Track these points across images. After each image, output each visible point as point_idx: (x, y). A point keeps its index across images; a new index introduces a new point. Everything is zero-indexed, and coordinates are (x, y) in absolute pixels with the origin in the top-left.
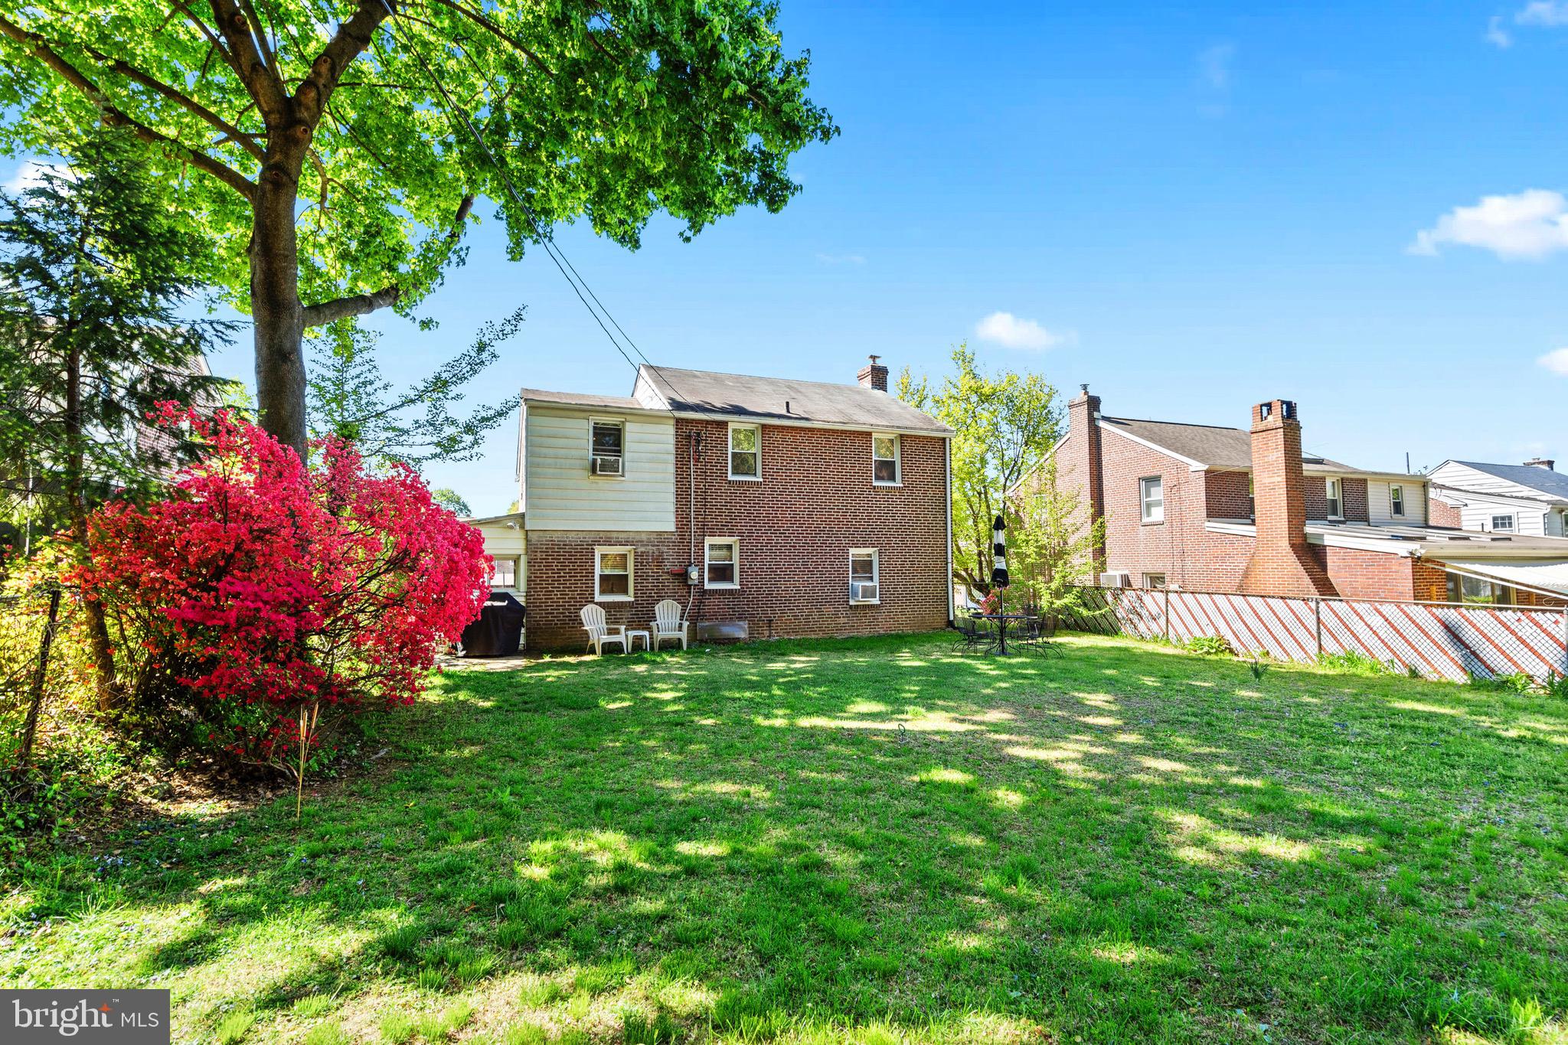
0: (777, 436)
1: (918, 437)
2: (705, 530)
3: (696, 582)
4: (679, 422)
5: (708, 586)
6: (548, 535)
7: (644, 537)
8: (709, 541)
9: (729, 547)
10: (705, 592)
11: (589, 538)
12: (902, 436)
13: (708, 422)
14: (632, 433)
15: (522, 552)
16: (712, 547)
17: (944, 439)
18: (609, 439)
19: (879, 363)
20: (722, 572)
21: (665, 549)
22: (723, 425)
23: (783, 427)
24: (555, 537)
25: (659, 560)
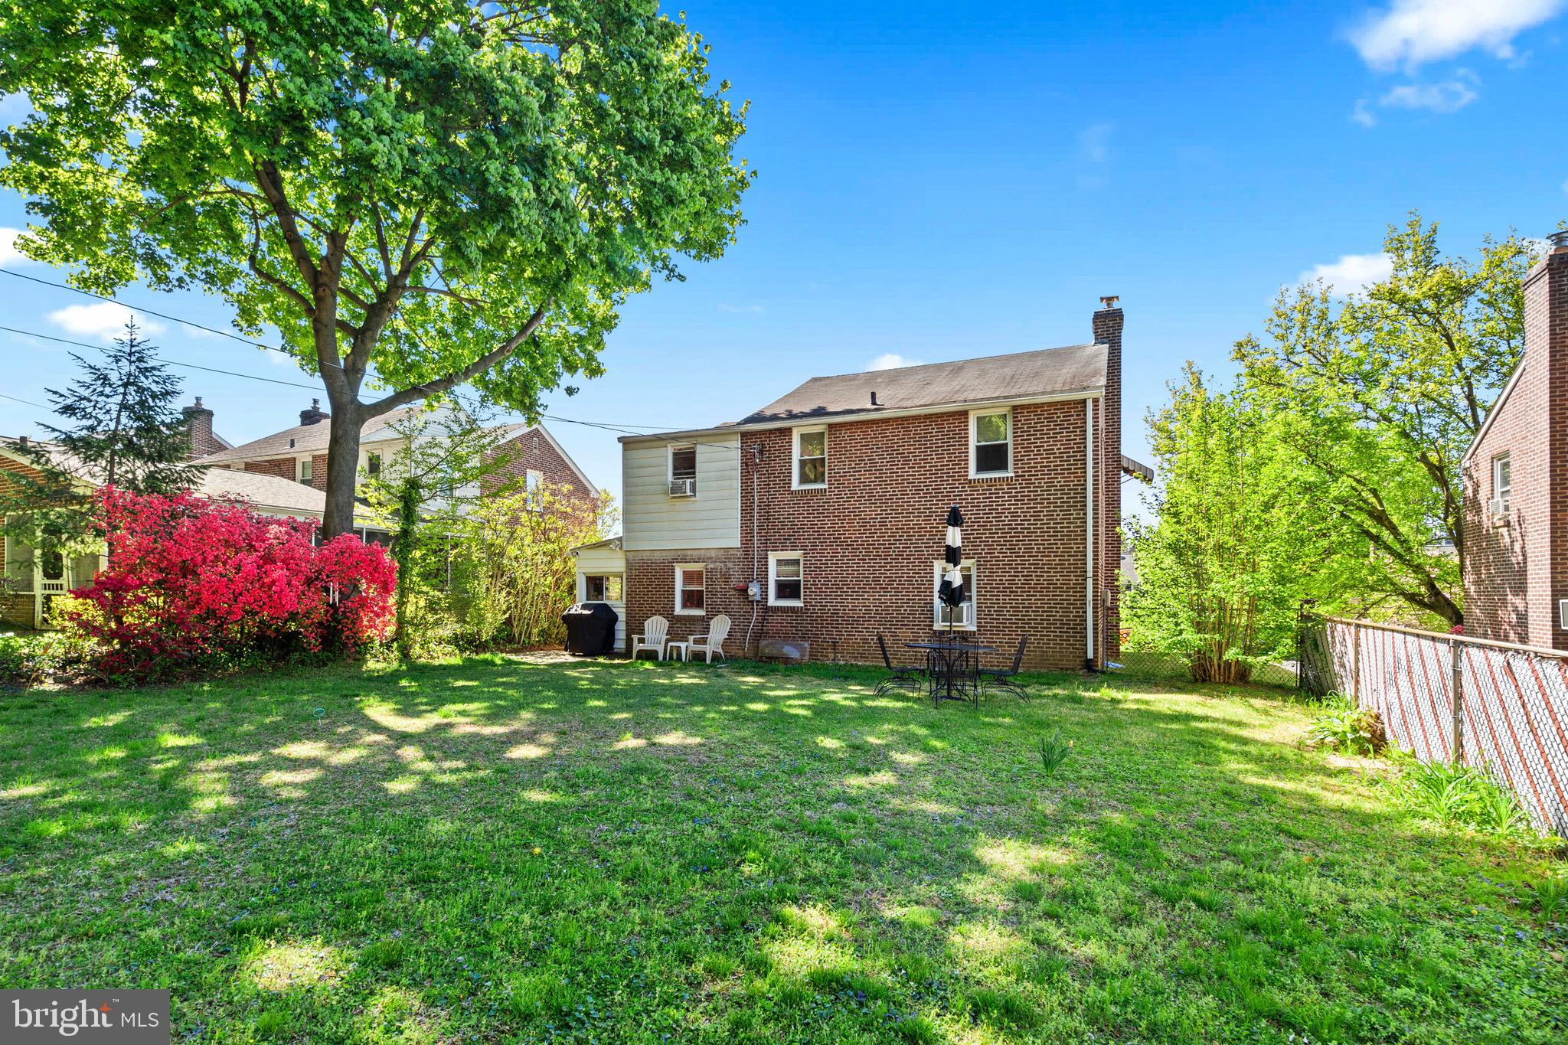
0: (845, 434)
1: (1036, 406)
2: (768, 545)
3: (758, 598)
4: (745, 435)
5: (772, 601)
6: (639, 556)
7: (713, 554)
8: (772, 558)
9: (796, 562)
10: (767, 609)
11: (670, 556)
12: (1015, 408)
13: (771, 431)
14: (702, 454)
15: (623, 569)
16: (779, 562)
17: (1084, 401)
18: (685, 464)
20: (788, 589)
21: (730, 565)
22: (786, 432)
23: (851, 424)
24: (646, 556)
25: (726, 578)
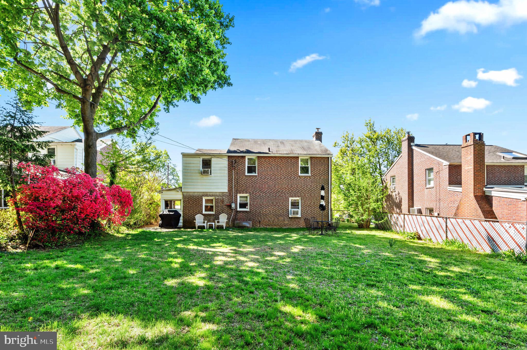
0: (263, 160)
1: (317, 157)
2: (237, 192)
3: (234, 208)
4: (229, 157)
5: (239, 209)
6: (189, 193)
7: (218, 194)
8: (239, 195)
9: (247, 197)
10: (237, 211)
11: (201, 194)
12: (311, 157)
13: (239, 157)
14: (214, 161)
15: (182, 198)
16: (240, 197)
17: (328, 158)
18: (207, 164)
19: (320, 131)
20: (243, 205)
21: (224, 198)
22: (244, 157)
23: (265, 157)
24: (191, 194)
25: (223, 201)
